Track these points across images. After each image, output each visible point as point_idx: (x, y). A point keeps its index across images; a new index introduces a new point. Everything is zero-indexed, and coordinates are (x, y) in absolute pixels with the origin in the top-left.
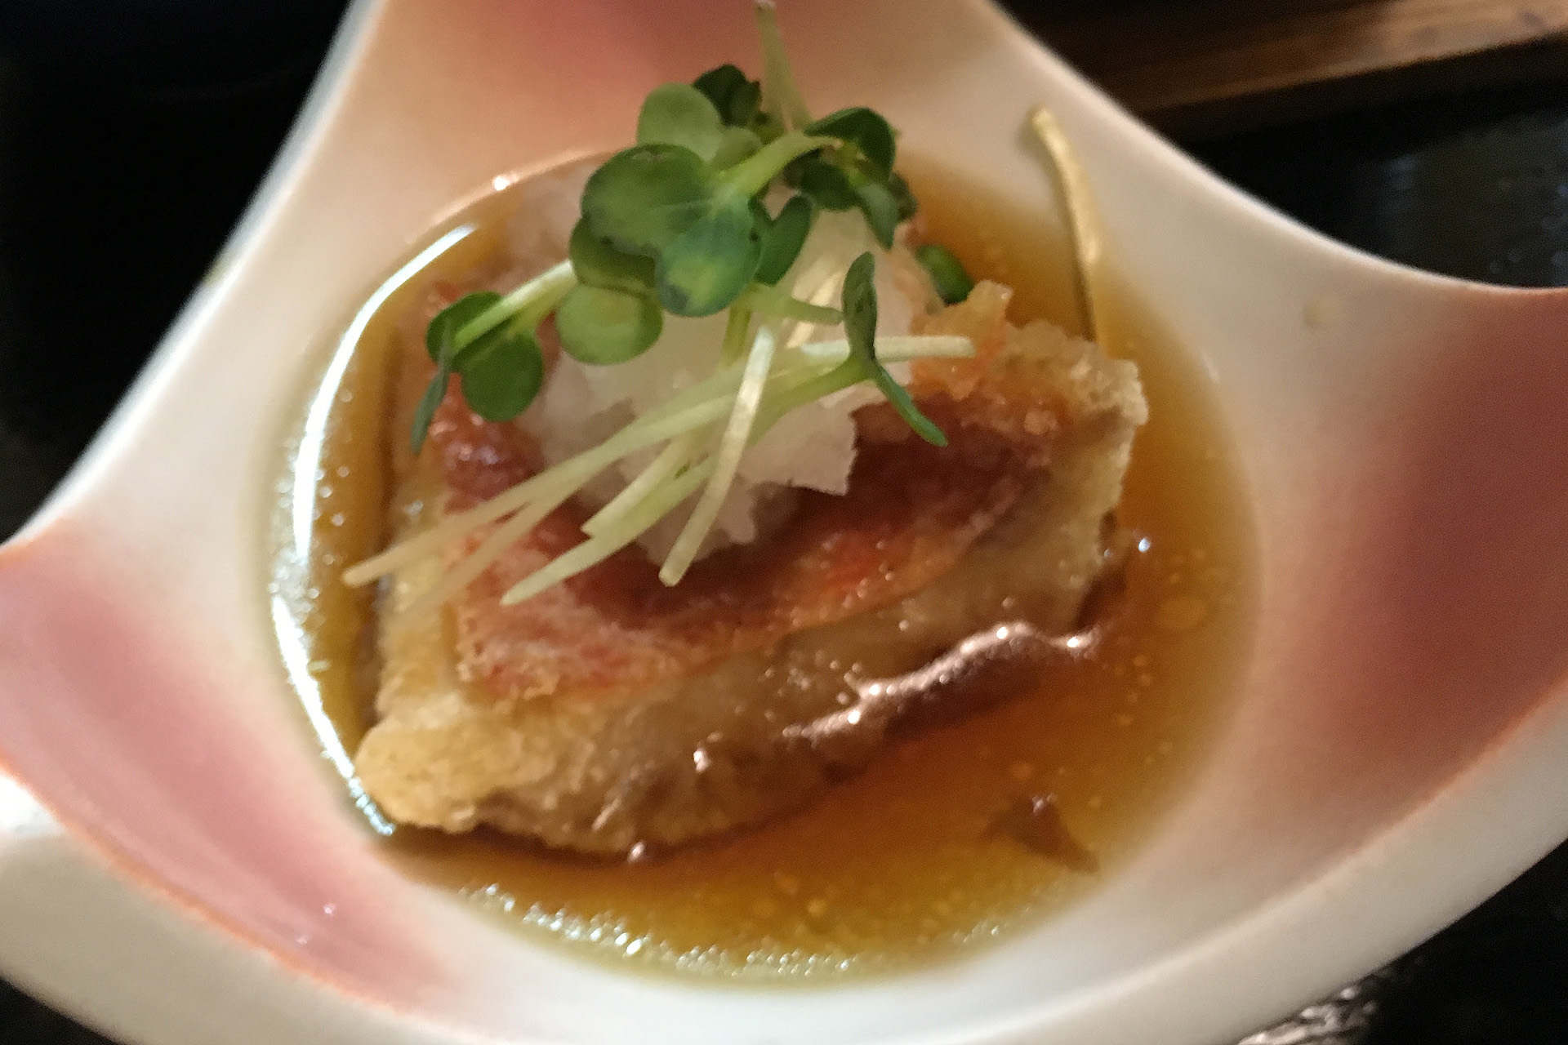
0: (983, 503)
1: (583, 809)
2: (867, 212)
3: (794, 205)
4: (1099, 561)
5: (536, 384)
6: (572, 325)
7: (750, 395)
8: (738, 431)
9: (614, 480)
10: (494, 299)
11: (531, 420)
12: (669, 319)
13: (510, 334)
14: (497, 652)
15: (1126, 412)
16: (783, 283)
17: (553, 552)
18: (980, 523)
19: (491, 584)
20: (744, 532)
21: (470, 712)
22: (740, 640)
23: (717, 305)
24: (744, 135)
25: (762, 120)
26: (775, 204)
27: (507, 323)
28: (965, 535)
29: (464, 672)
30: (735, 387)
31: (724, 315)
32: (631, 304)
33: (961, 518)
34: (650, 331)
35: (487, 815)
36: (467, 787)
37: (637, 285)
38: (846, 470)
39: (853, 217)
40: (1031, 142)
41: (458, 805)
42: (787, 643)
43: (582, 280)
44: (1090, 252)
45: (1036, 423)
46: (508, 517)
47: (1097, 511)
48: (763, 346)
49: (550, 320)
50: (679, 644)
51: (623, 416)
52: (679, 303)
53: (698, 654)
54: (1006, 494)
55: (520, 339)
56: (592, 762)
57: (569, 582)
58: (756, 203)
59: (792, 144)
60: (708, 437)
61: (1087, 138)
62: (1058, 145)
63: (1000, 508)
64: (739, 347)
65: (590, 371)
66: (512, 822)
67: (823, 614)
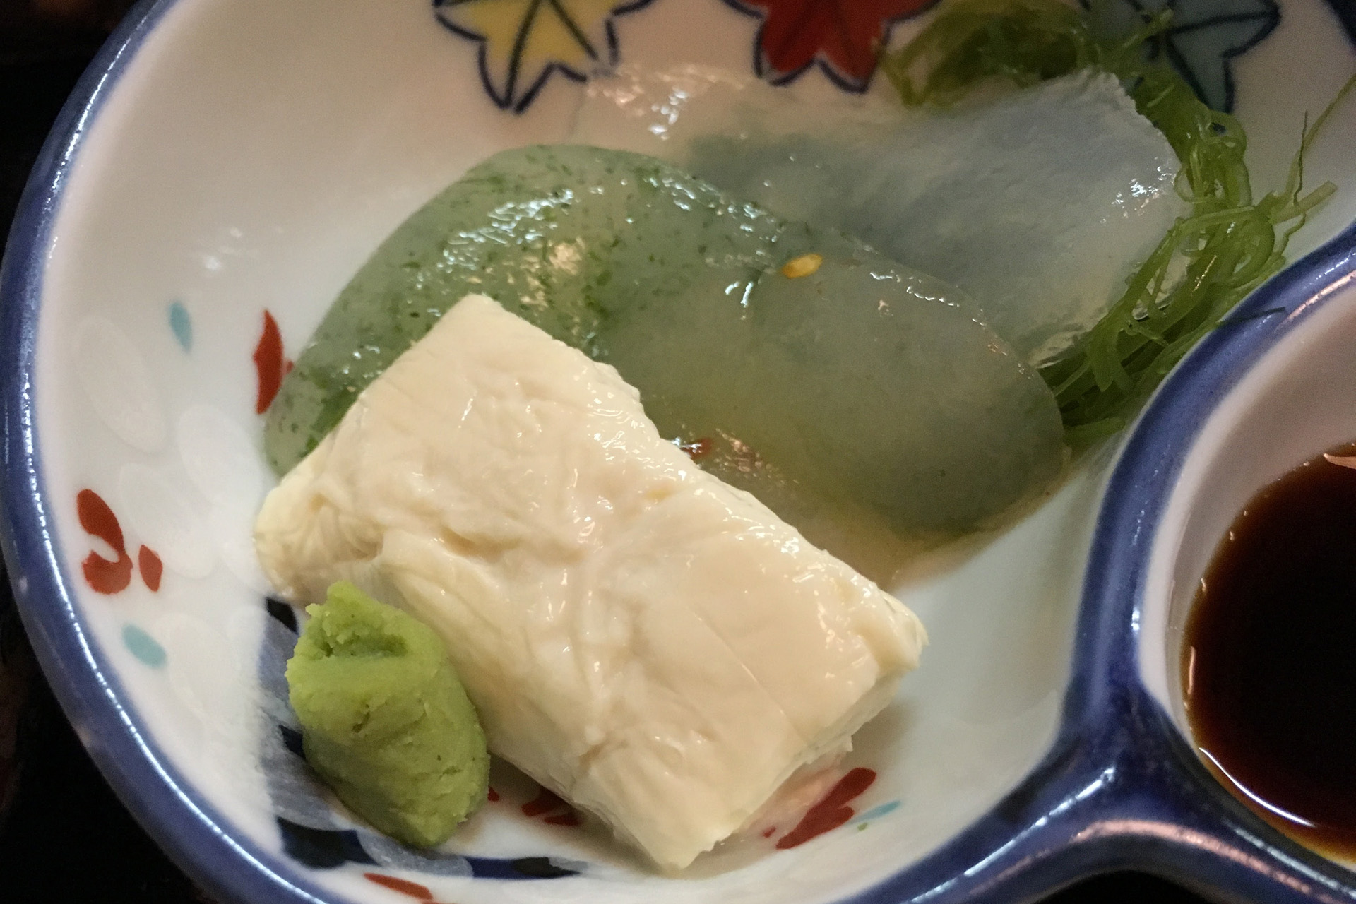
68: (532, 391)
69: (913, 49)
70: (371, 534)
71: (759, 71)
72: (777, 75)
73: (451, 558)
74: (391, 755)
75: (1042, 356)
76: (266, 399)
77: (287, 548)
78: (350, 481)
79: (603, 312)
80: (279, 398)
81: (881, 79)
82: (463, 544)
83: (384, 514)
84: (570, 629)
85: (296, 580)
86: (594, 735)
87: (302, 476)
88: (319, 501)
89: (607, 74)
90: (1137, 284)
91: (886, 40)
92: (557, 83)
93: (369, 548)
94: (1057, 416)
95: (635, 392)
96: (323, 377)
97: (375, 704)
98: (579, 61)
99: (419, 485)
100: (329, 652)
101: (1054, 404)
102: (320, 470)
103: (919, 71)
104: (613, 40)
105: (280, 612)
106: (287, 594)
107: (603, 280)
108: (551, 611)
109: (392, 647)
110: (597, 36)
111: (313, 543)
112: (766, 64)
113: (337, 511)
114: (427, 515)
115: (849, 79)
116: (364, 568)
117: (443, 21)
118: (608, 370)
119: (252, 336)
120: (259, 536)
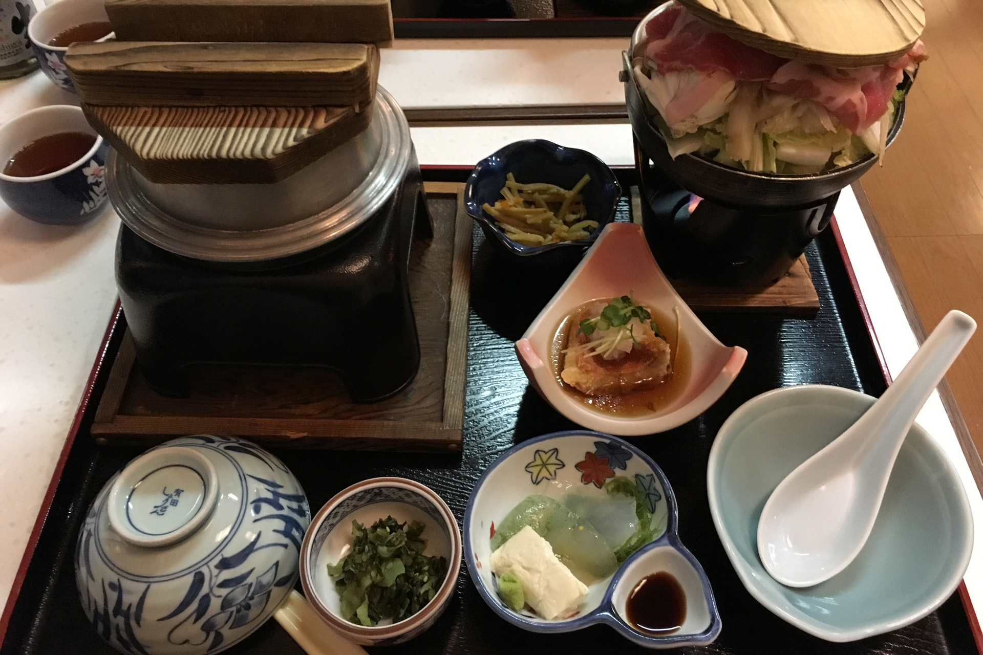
0: (649, 360)
1: (588, 389)
2: (640, 318)
3: (630, 316)
4: (666, 372)
5: (592, 332)
6: (598, 325)
7: (619, 337)
8: (617, 341)
9: (600, 345)
10: (589, 320)
11: (590, 337)
12: (611, 327)
13: (590, 325)
14: (583, 364)
15: (666, 351)
16: (626, 325)
17: (592, 352)
18: (648, 363)
19: (583, 354)
20: (616, 356)
21: (578, 371)
22: (614, 373)
23: (617, 326)
24: (625, 304)
25: (630, 302)
26: (627, 315)
27: (590, 323)
28: (646, 364)
29: (579, 365)
30: (617, 336)
31: (618, 328)
32: (607, 324)
33: (646, 361)
34: (608, 328)
35: (576, 386)
36: (574, 380)
37: (608, 321)
38: (630, 350)
39: (638, 319)
40: (674, 311)
41: (573, 382)
42: (620, 375)
43: (601, 319)
44: (680, 327)
45: (655, 350)
46: (586, 347)
47: (666, 365)
48: (621, 332)
49: (596, 324)
50: (606, 371)
51: (603, 337)
52: (613, 325)
53: (608, 373)
54: (652, 359)
55: (591, 326)
56: (591, 383)
57: (593, 356)
58: (625, 315)
59: (632, 308)
60: (613, 341)
61: (683, 313)
62: (678, 312)
63: (651, 361)
64: (619, 332)
65: (600, 331)
66: (578, 388)
67: (625, 372)
68: (537, 545)
69: (609, 483)
70: (510, 564)
71: (582, 481)
72: (585, 482)
73: (523, 570)
74: (514, 596)
75: (615, 550)
76: (492, 535)
77: (495, 564)
78: (508, 555)
79: (548, 529)
80: (493, 537)
81: (603, 487)
82: (524, 568)
83: (513, 561)
84: (539, 583)
85: (496, 569)
86: (540, 598)
87: (498, 552)
88: (502, 557)
89: (555, 479)
90: (628, 542)
91: (605, 481)
92: (545, 481)
93: (510, 566)
94: (616, 560)
95: (551, 547)
96: (501, 535)
97: (513, 589)
98: (549, 477)
99: (519, 558)
100: (505, 581)
101: (616, 558)
102: (501, 552)
103: (610, 487)
104: (555, 473)
105: (493, 574)
106: (494, 571)
107: (548, 523)
108: (536, 580)
109: (514, 582)
110: (553, 474)
111: (500, 564)
112: (583, 481)
113: (505, 559)
114: (520, 563)
115: (598, 486)
116: (509, 569)
117: (526, 470)
118: (548, 543)
119: (490, 525)
120: (490, 561)
